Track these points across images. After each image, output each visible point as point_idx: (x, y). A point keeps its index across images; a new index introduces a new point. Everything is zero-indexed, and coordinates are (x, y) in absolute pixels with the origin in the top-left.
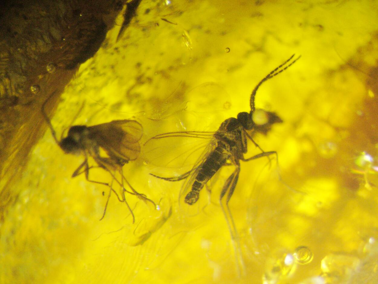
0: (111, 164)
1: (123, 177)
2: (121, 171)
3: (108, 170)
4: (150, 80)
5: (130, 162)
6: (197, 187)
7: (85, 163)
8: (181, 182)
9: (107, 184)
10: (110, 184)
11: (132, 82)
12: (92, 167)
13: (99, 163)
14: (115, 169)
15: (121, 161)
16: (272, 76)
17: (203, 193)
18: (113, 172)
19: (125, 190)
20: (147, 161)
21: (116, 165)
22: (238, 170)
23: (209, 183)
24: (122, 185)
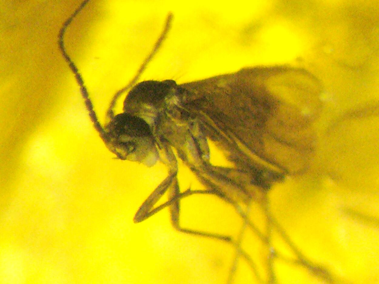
3: (229, 200)
5: (289, 179)
9: (227, 239)
10: (235, 238)
12: (189, 192)
13: (205, 182)
15: (265, 175)
18: (243, 206)
24: (266, 240)
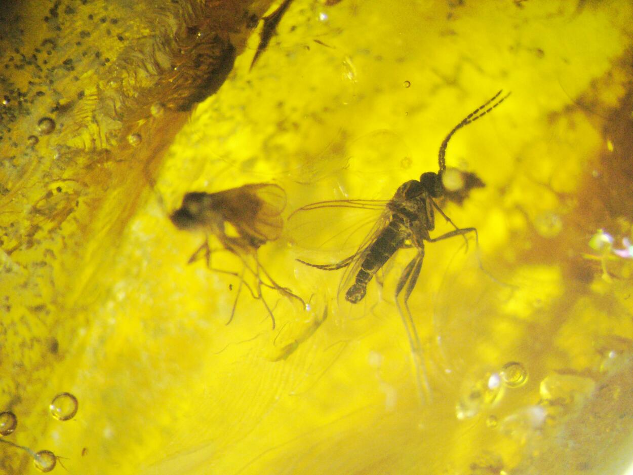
0: (242, 246)
1: (259, 265)
2: (256, 257)
3: (237, 254)
4: (296, 126)
5: (268, 243)
6: (363, 277)
7: (206, 245)
8: (341, 271)
9: (236, 274)
10: (240, 274)
11: (271, 129)
14: (247, 252)
15: (257, 241)
16: (470, 122)
17: (372, 286)
19: (261, 283)
20: (292, 242)
21: (250, 247)
22: (422, 254)
23: (380, 273)
24: (257, 276)
